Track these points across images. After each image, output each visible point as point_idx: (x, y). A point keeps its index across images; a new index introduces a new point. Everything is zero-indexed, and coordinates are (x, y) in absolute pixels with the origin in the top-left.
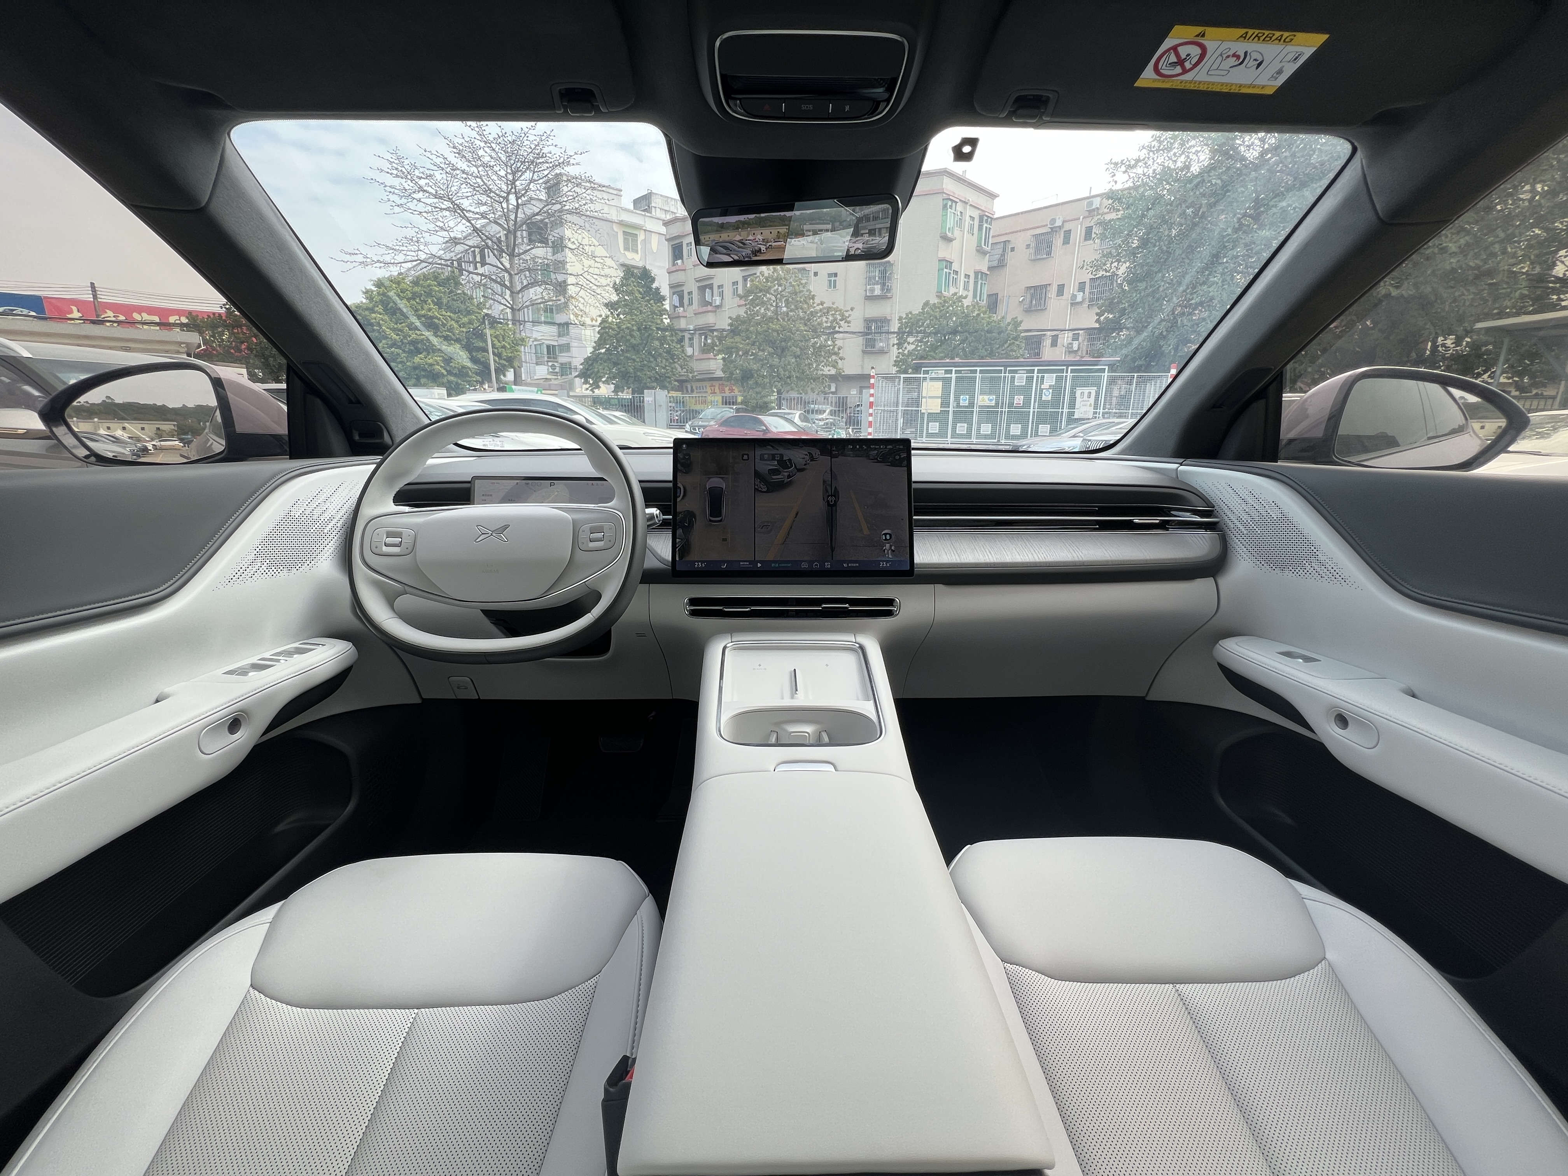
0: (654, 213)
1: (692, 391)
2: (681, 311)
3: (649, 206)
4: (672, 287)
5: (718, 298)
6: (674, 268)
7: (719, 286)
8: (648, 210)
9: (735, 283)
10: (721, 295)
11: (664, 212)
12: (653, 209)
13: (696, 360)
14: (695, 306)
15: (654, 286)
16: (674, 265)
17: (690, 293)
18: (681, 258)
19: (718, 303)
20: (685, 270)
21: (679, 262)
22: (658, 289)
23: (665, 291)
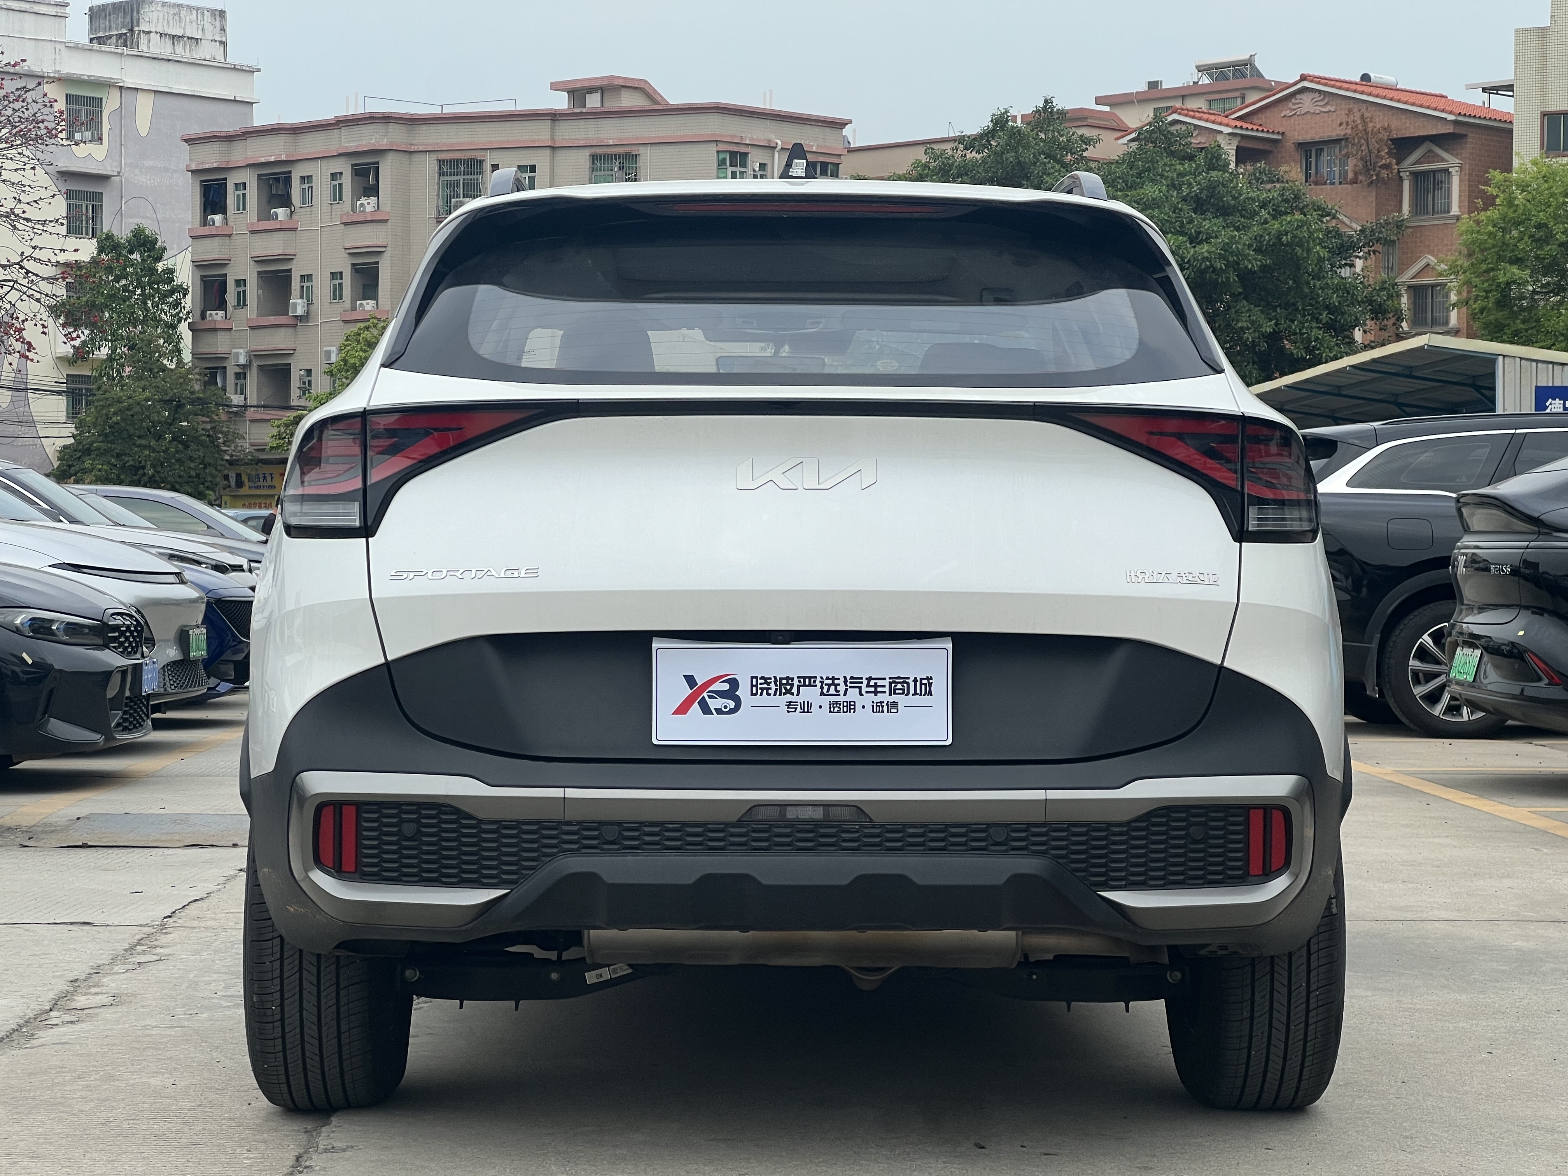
0: (143, 47)
1: (240, 484)
2: (216, 318)
3: (132, 30)
4: (198, 265)
5: (300, 301)
6: (206, 231)
7: (303, 278)
8: (128, 39)
9: (336, 276)
10: (307, 294)
11: (169, 42)
12: (143, 39)
13: (252, 421)
14: (251, 311)
15: (160, 266)
16: (205, 223)
17: (241, 283)
18: (223, 210)
19: (300, 311)
20: (230, 235)
21: (218, 218)
22: (171, 271)
23: (185, 275)
